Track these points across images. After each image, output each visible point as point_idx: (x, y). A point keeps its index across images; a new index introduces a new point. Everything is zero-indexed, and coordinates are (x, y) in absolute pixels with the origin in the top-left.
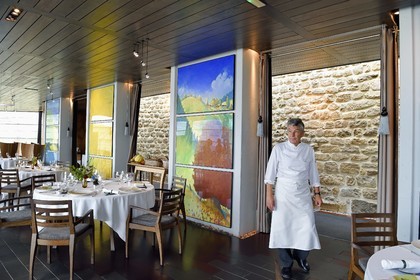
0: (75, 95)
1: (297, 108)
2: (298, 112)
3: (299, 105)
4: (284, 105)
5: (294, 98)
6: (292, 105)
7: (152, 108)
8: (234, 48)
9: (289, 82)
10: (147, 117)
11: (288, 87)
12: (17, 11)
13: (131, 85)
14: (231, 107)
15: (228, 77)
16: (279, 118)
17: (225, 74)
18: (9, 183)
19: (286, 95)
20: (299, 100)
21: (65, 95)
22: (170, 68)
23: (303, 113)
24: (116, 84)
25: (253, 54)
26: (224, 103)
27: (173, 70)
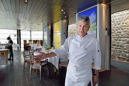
0: (51, 25)
1: (125, 25)
2: (125, 26)
3: (126, 23)
4: (119, 24)
5: (123, 21)
6: (123, 24)
7: (74, 28)
8: (96, 4)
9: (121, 15)
10: (73, 31)
11: (121, 17)
12: (26, 1)
13: (65, 21)
14: (95, 25)
15: (94, 15)
16: (117, 29)
17: (93, 14)
18: (32, 51)
19: (120, 20)
20: (126, 21)
21: (48, 25)
22: (76, 14)
23: (127, 26)
24: (61, 21)
25: (104, 5)
26: (93, 24)
27: (77, 14)
